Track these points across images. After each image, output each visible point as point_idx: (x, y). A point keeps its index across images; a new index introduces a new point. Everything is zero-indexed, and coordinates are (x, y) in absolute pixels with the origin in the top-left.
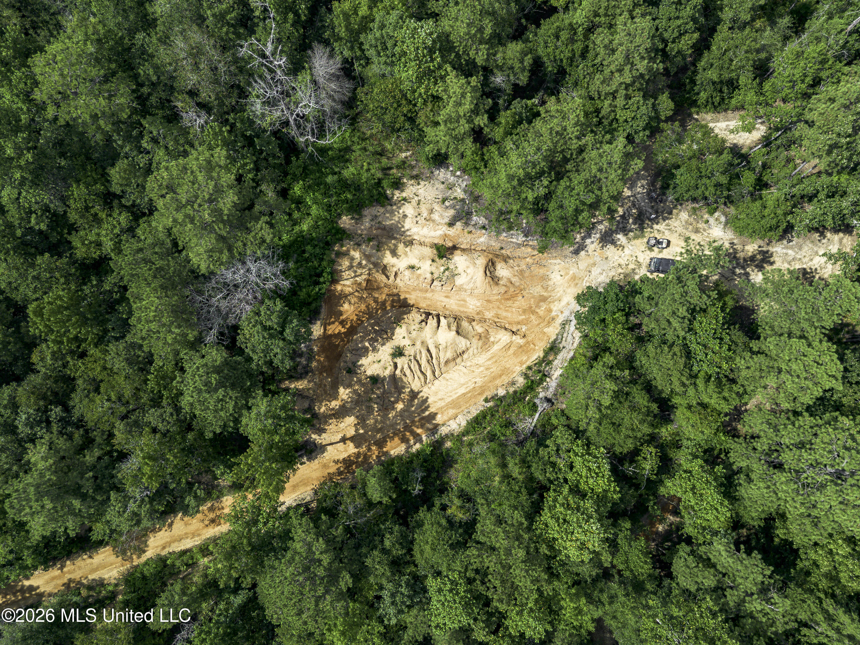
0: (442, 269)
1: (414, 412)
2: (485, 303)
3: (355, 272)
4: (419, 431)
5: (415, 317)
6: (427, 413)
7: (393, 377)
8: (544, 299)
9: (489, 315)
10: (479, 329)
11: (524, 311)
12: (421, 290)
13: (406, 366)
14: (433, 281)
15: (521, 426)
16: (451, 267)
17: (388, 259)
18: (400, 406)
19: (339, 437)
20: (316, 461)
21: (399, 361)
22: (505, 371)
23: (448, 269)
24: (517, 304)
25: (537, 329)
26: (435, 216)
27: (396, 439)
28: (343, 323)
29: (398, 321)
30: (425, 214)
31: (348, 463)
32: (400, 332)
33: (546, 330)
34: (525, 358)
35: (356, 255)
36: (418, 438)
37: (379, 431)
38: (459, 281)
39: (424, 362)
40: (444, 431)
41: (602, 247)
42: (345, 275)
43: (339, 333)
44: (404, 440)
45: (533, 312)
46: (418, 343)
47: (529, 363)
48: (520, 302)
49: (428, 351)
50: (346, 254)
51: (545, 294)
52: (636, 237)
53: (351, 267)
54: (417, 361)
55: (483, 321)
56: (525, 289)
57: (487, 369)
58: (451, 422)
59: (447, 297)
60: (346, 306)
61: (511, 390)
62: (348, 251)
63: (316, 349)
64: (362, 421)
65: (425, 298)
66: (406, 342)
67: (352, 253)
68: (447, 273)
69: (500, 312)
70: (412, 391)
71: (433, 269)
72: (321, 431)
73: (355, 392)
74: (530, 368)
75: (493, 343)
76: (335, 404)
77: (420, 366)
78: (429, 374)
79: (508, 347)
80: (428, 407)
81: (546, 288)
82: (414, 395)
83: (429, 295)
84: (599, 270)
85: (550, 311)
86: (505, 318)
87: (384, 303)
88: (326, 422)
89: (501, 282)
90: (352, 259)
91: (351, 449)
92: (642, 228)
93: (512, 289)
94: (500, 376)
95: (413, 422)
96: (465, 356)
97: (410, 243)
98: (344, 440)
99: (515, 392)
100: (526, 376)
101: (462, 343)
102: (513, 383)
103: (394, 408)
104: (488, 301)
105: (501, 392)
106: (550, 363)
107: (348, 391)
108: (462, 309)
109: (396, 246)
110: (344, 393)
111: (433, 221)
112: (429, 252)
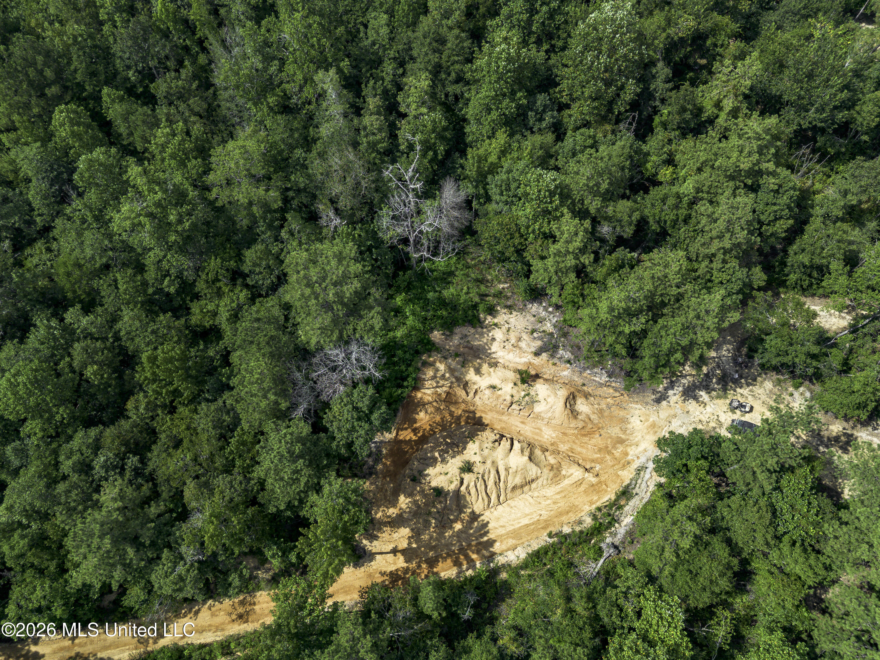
0: (523, 393)
1: (472, 535)
2: (561, 435)
3: (438, 382)
4: (474, 556)
5: (488, 436)
6: (485, 539)
7: (457, 492)
8: (621, 441)
9: (563, 448)
10: (552, 460)
11: (600, 450)
12: (497, 412)
13: (472, 484)
14: (512, 403)
15: (583, 569)
16: (532, 393)
17: (471, 376)
18: (458, 526)
19: (390, 547)
20: (362, 569)
21: (467, 477)
22: (573, 508)
23: (528, 395)
24: (593, 441)
25: (611, 471)
26: (523, 344)
27: (449, 561)
28: (415, 431)
29: (472, 436)
30: (513, 341)
31: (394, 577)
32: (472, 448)
33: (620, 473)
34: (595, 498)
35: (442, 367)
36: (471, 563)
37: (432, 548)
38: (538, 408)
39: (491, 483)
40: (501, 560)
41: (684, 400)
42: (428, 384)
43: (410, 440)
44: (457, 563)
45: (609, 453)
46: (489, 462)
47: (599, 504)
48: (596, 440)
49: (498, 472)
50: (432, 364)
51: (623, 436)
52: (719, 397)
53: (434, 377)
54: (485, 481)
55: (556, 452)
56: (603, 428)
57: (555, 503)
58: (509, 553)
59: (523, 423)
60: (422, 415)
61: (578, 529)
62: (435, 362)
63: (384, 451)
64: (416, 534)
65: (500, 420)
66: (476, 459)
67: (438, 364)
68: (527, 398)
69: (575, 447)
70: (473, 512)
71: (514, 392)
72: (373, 538)
73: (415, 502)
74: (599, 509)
75: (564, 476)
76: (392, 512)
77: (486, 487)
78: (494, 497)
79: (579, 483)
80: (488, 532)
81: (624, 431)
82: (474, 517)
83: (504, 418)
84: (679, 423)
85: (627, 454)
86: (579, 453)
87: (459, 418)
88: (380, 530)
89: (580, 417)
90: (437, 370)
91: (400, 562)
92: (725, 390)
93: (590, 426)
94: (568, 513)
95: (469, 545)
96: (534, 485)
97: (494, 365)
98: (394, 551)
99: (581, 532)
100: (595, 517)
101: (533, 471)
102: (580, 522)
103: (451, 528)
104: (564, 434)
105: (567, 530)
106: (620, 508)
107: (408, 500)
108: (536, 438)
109: (480, 365)
110: (404, 501)
111: (520, 348)
112: (512, 376)
